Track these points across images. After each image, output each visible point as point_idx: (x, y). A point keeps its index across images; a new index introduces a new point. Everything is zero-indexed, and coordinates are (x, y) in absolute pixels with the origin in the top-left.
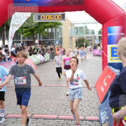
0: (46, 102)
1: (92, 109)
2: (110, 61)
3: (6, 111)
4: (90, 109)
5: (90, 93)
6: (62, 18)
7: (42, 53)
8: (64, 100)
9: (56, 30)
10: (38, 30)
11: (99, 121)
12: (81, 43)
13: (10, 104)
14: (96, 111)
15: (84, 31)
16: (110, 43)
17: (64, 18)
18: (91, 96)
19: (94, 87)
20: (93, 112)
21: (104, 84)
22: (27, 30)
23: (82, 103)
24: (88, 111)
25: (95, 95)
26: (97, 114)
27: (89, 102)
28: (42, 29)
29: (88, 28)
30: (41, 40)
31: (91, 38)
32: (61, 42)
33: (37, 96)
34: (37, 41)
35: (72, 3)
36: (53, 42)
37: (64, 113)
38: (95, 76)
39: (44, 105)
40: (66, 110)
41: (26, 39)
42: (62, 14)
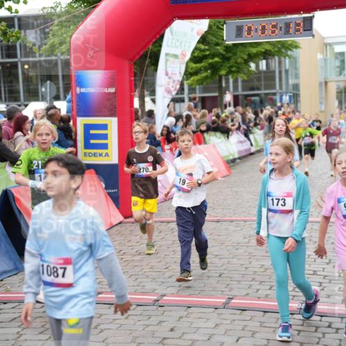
0: (263, 265)
3: (160, 285)
6: (305, 30)
7: (244, 129)
8: (315, 261)
9: (280, 63)
10: (231, 67)
17: (311, 29)
22: (199, 65)
28: (243, 62)
30: (240, 92)
33: (237, 249)
34: (228, 98)
36: (274, 97)
39: (258, 273)
40: (323, 290)
41: (197, 91)
42: (304, 18)
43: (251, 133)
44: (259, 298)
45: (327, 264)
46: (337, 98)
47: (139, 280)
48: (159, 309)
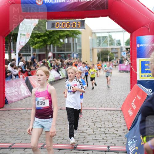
0: (61, 129)
1: (117, 137)
2: (140, 78)
3: (13, 139)
4: (115, 137)
5: (116, 117)
6: (81, 26)
8: (83, 127)
9: (73, 40)
10: (52, 41)
11: (126, 152)
12: (104, 56)
13: (17, 131)
14: (123, 140)
15: (107, 42)
16: (139, 57)
17: (84, 26)
18: (116, 121)
19: (121, 111)
20: (119, 141)
21: (133, 106)
22: (38, 40)
23: (105, 129)
24: (113, 140)
25: (121, 121)
26: (123, 144)
27: (114, 128)
28: (57, 39)
29: (113, 37)
30: (56, 52)
31: (117, 50)
32: (80, 55)
34: (50, 54)
35: (93, 8)
36: (71, 55)
37: (84, 141)
38: (121, 96)
39: (58, 132)
40: (86, 139)
41: (37, 51)
42: (81, 21)
43: (60, 70)
44: (58, 143)
45: (89, 127)
46: (98, 56)
47: (3, 137)
48: (11, 150)
